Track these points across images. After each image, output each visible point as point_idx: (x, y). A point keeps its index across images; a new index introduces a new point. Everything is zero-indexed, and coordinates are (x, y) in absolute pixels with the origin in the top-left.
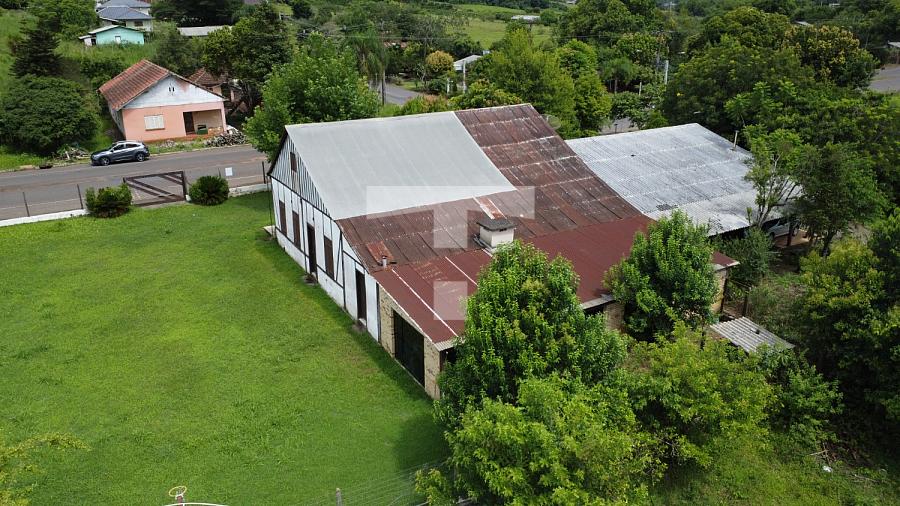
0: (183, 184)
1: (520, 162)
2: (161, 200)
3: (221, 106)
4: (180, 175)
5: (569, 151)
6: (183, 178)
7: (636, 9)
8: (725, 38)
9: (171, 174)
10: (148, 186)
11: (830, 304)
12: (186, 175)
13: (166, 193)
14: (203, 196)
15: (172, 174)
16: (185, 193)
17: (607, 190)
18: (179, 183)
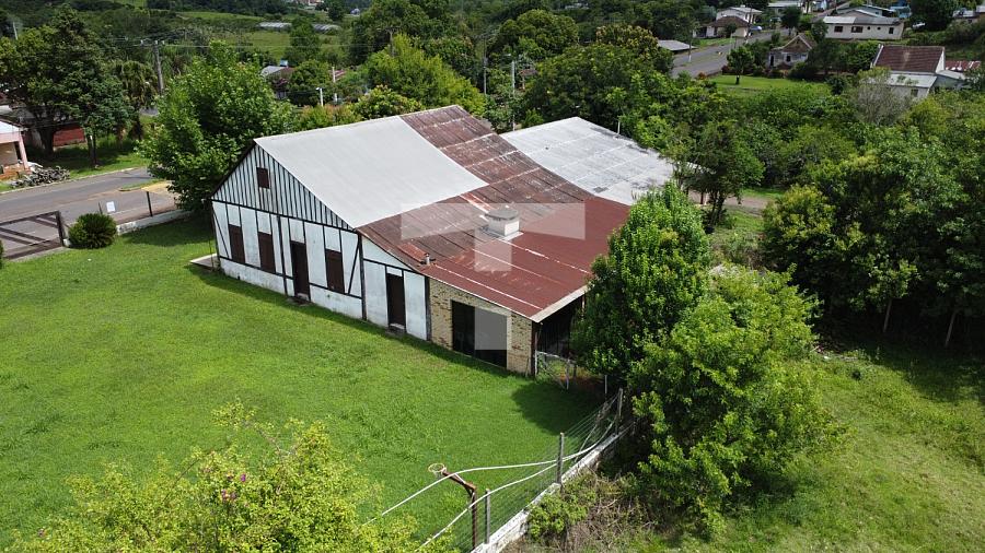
0: (60, 227)
1: (477, 160)
2: (34, 248)
3: (18, 138)
4: (54, 217)
5: (507, 146)
6: (59, 219)
7: (433, 13)
8: (523, 41)
9: (42, 216)
10: (17, 234)
11: (803, 236)
12: (63, 215)
13: (38, 239)
14: (89, 237)
15: (45, 216)
16: (62, 236)
17: (560, 180)
18: (53, 226)
